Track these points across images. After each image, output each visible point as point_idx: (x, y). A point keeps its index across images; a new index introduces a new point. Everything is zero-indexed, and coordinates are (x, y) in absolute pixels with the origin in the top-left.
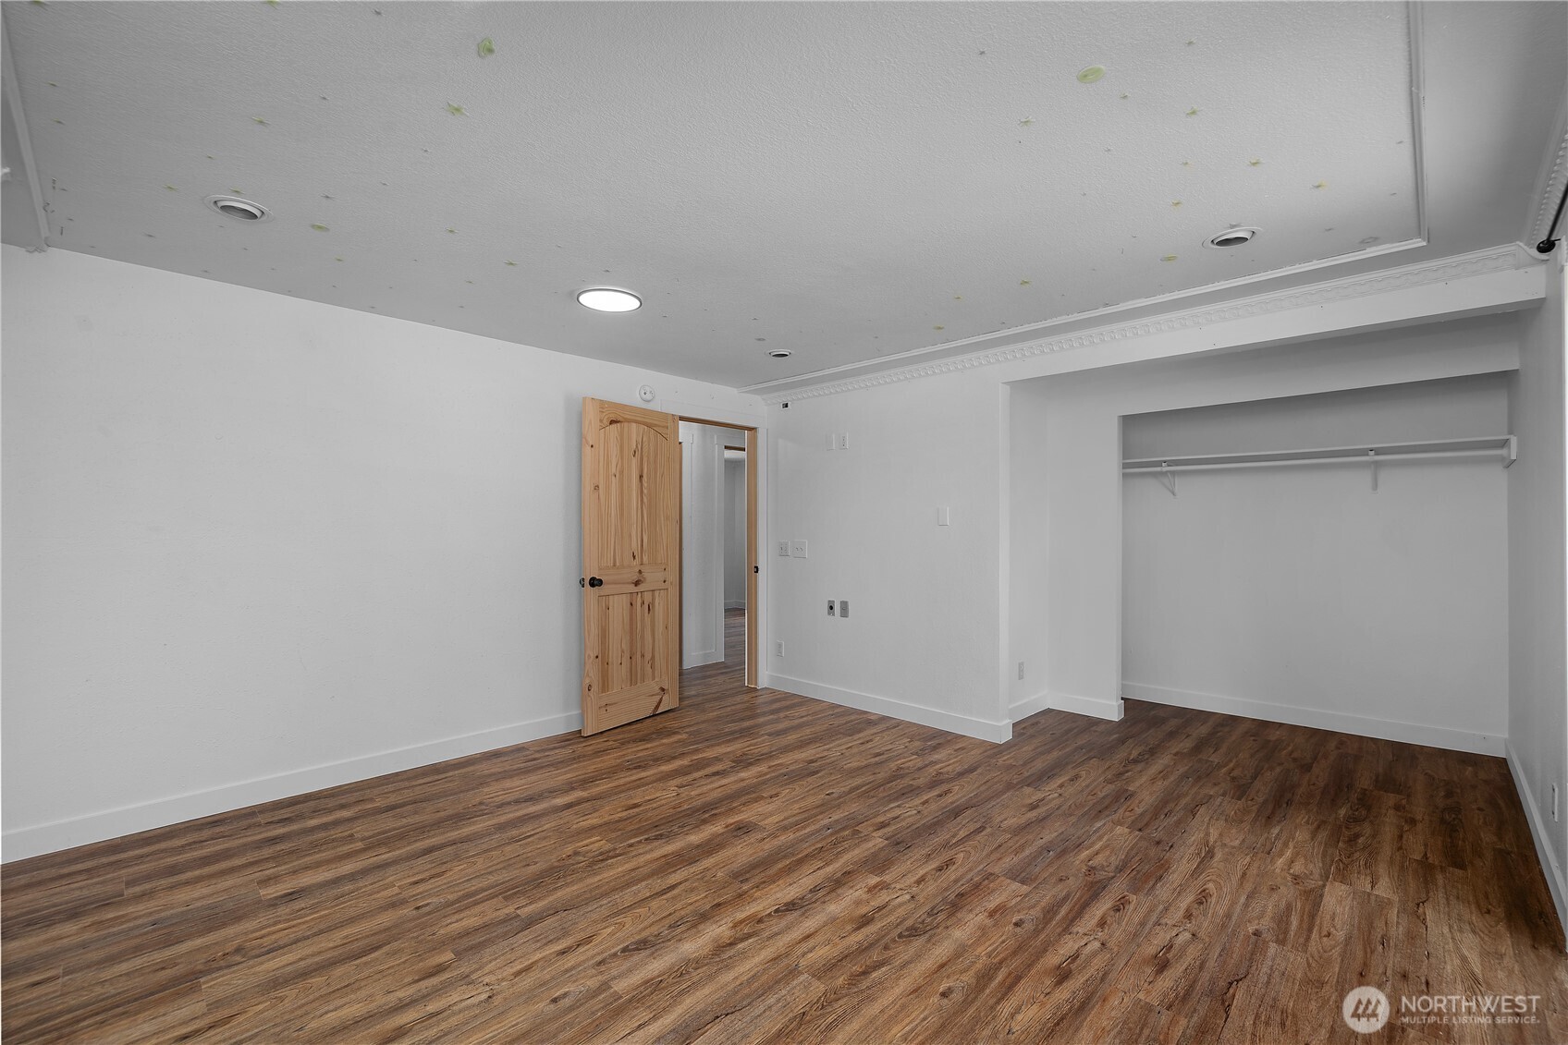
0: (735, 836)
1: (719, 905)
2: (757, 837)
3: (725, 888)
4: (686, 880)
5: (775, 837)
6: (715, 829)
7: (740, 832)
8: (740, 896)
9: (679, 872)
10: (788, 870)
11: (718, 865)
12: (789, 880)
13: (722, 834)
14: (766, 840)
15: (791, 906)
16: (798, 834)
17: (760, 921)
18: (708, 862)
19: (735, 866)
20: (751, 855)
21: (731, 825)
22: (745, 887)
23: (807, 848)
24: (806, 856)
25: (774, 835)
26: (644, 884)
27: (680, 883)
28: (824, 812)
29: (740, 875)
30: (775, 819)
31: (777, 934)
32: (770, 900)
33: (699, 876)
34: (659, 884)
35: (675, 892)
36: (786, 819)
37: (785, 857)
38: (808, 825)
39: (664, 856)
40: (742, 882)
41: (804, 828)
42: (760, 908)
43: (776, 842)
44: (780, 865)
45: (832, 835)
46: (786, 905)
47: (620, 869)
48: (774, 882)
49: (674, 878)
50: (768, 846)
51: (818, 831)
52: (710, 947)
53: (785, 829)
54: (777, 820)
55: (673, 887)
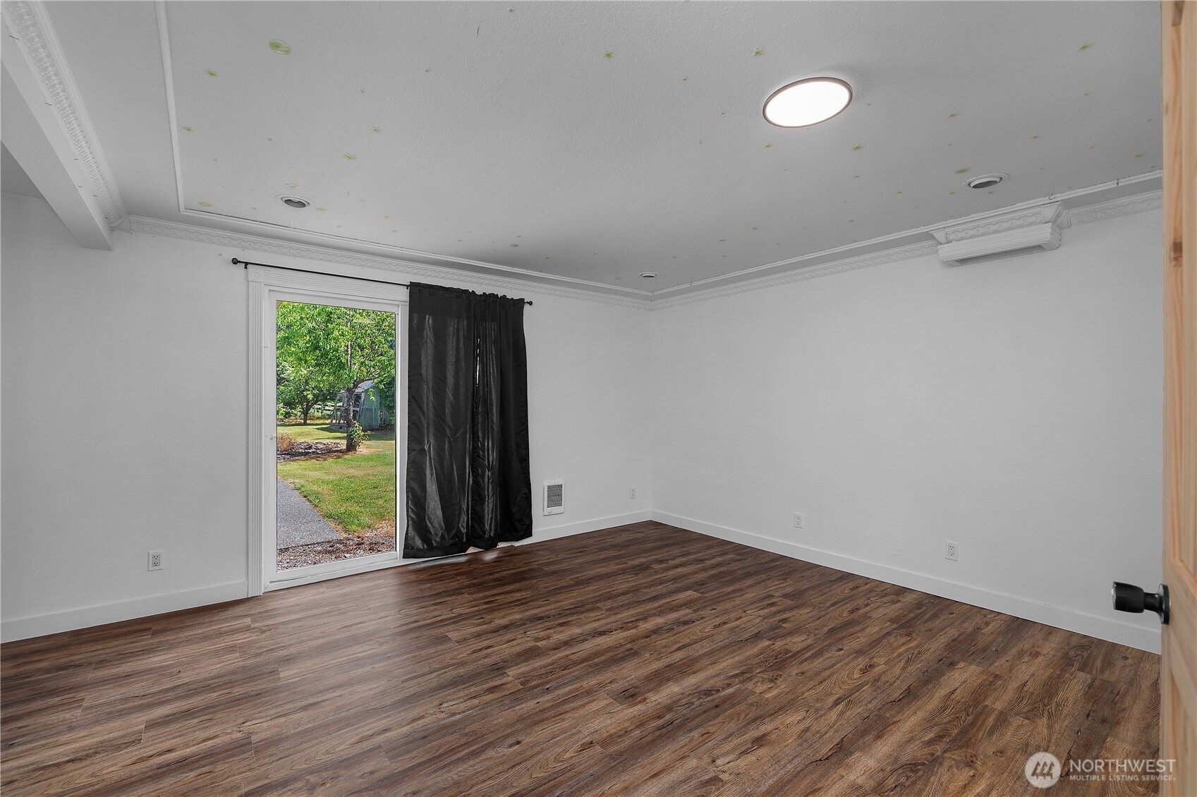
0: (636, 687)
1: (647, 637)
2: (616, 684)
3: (644, 646)
4: (671, 653)
5: (599, 684)
6: (656, 698)
7: (632, 691)
8: (633, 641)
9: (678, 659)
10: (597, 654)
11: (649, 663)
12: (599, 648)
13: (649, 691)
14: (609, 681)
15: (602, 633)
16: (578, 685)
17: (622, 628)
18: (657, 665)
19: (636, 660)
20: (624, 668)
21: (640, 702)
22: (629, 646)
23: (576, 671)
24: (580, 663)
25: (601, 685)
26: (700, 653)
27: (675, 651)
28: (540, 711)
29: (633, 654)
30: (595, 706)
31: (614, 622)
32: (613, 637)
33: (662, 655)
34: (690, 652)
35: (676, 646)
36: (584, 705)
37: (597, 664)
38: (566, 694)
39: (694, 673)
40: (632, 649)
41: (570, 692)
42: (621, 634)
43: (600, 678)
44: (602, 658)
45: (548, 682)
46: (605, 634)
47: (725, 664)
48: (609, 647)
49: (679, 655)
50: (607, 676)
51: (559, 687)
52: (649, 620)
53: (588, 692)
54: (594, 704)
55: (679, 649)
